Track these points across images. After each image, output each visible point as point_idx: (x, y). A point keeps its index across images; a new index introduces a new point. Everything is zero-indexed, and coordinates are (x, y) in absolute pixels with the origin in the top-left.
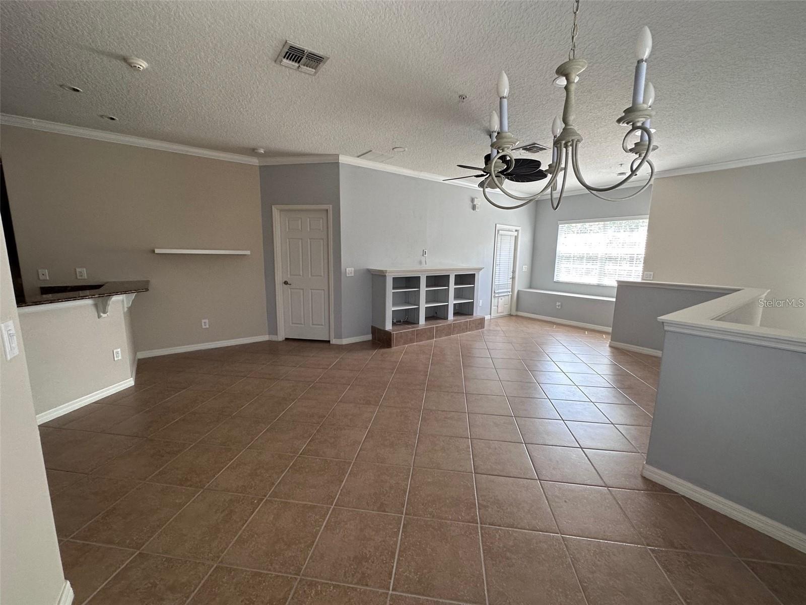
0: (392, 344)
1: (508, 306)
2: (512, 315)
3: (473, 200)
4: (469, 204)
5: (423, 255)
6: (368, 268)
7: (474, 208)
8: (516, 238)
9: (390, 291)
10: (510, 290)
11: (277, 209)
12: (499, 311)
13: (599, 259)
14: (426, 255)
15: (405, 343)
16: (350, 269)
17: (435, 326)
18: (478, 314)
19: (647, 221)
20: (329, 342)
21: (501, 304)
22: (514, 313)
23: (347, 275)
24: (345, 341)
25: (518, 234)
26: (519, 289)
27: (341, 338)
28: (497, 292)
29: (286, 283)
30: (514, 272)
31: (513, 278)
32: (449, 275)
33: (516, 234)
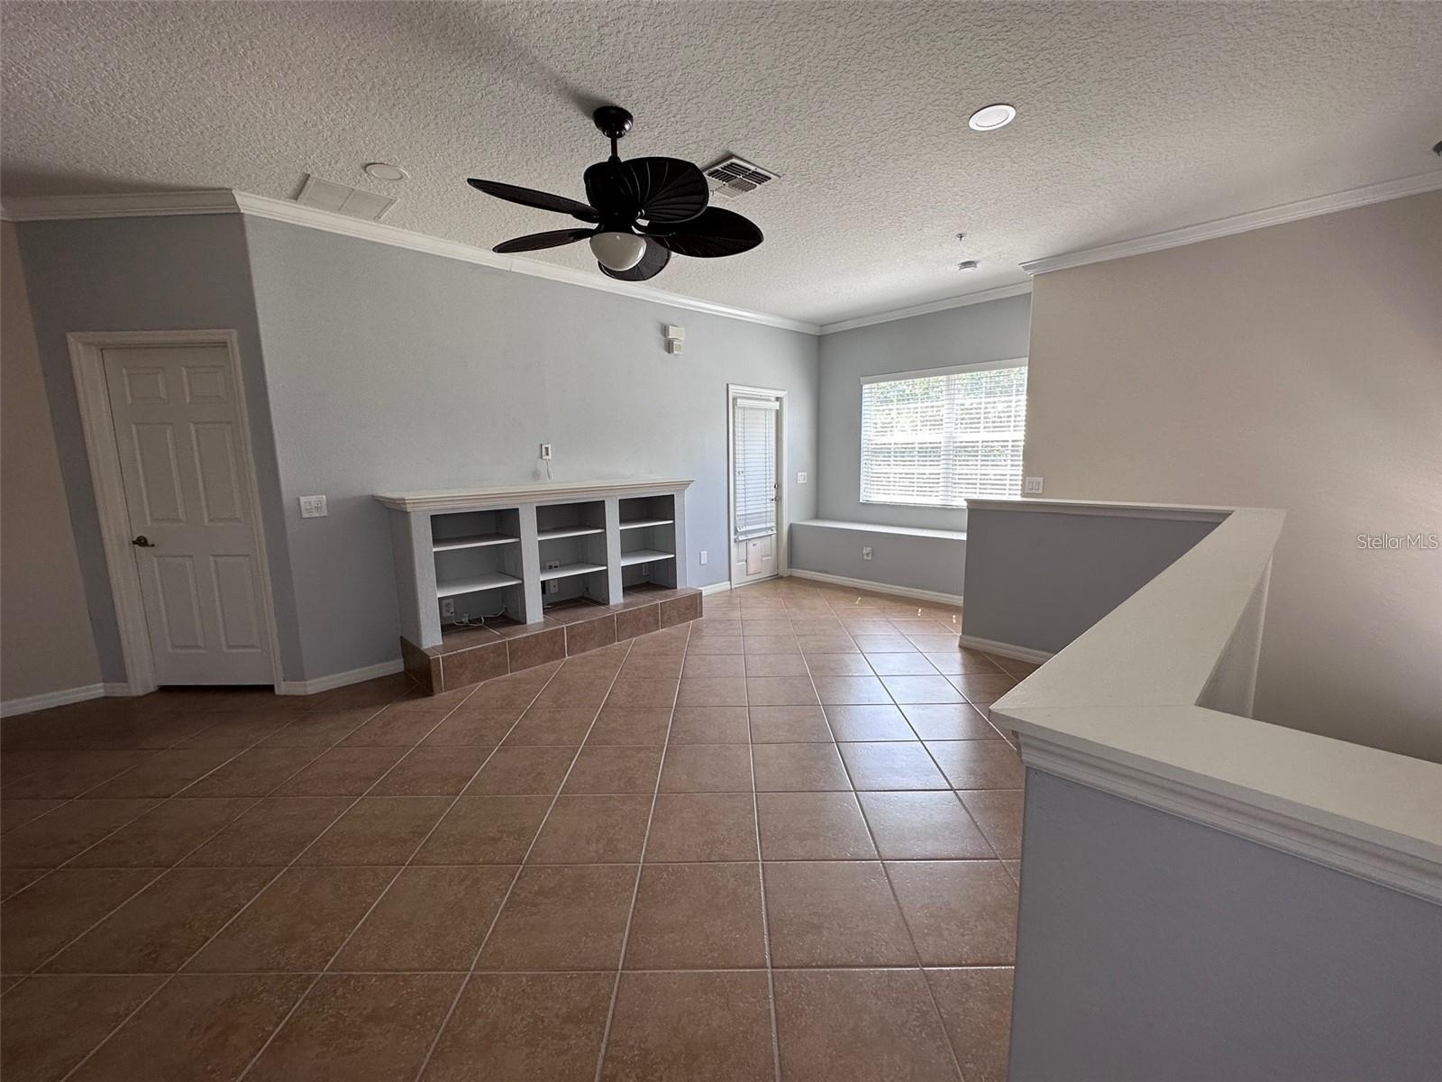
0: (435, 684)
1: (771, 558)
2: (781, 578)
3: (664, 330)
4: (656, 341)
5: (542, 458)
6: (375, 493)
7: (669, 346)
8: (779, 414)
9: (424, 549)
10: (774, 524)
11: (85, 344)
12: (752, 570)
13: (942, 453)
14: (550, 457)
15: (475, 680)
16: (313, 499)
17: (565, 626)
18: (688, 586)
19: (1025, 370)
20: (270, 688)
21: (754, 557)
22: (784, 572)
23: (305, 515)
24: (313, 686)
25: (781, 406)
26: (792, 522)
27: (303, 679)
28: (744, 529)
29: (142, 542)
30: (778, 486)
31: (778, 499)
32: (604, 501)
33: (776, 405)
